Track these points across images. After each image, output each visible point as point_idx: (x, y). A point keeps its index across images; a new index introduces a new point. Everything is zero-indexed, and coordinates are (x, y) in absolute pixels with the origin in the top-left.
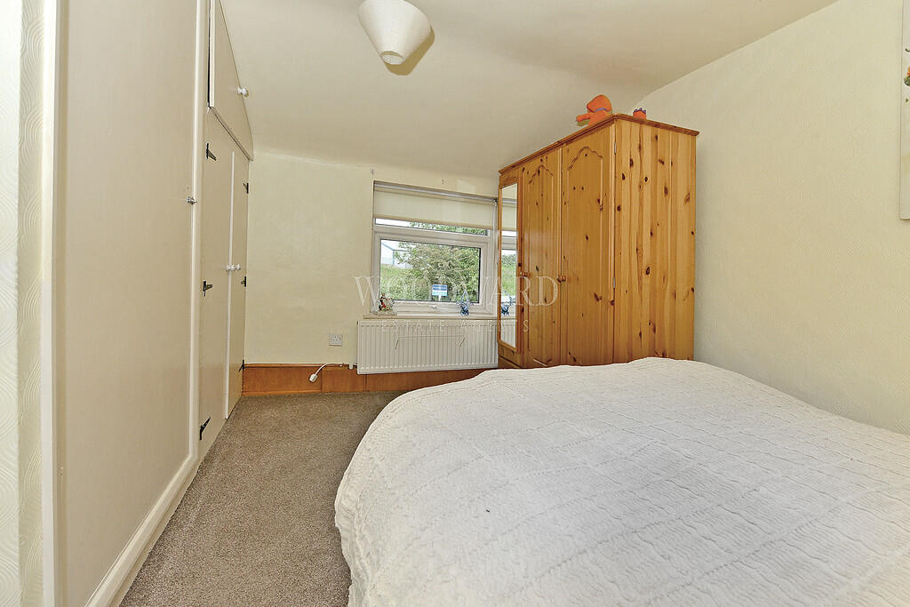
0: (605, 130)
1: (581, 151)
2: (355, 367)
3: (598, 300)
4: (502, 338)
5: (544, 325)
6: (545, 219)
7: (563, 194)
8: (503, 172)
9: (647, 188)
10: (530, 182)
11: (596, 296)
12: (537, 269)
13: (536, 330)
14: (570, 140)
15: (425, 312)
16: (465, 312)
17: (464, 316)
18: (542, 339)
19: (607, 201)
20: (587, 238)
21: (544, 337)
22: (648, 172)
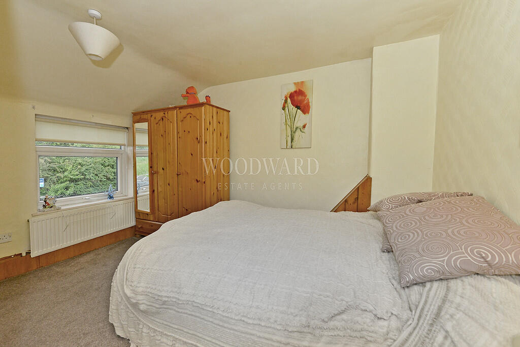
0: (200, 108)
1: (187, 114)
2: (28, 253)
3: (198, 182)
4: (139, 209)
5: (168, 196)
6: (167, 144)
7: (178, 133)
8: (135, 114)
9: (215, 134)
10: (157, 124)
11: (197, 180)
12: (163, 169)
13: (163, 200)
14: (181, 108)
15: (81, 203)
16: (111, 197)
17: (111, 200)
18: (167, 204)
19: (201, 139)
20: (192, 155)
21: (169, 203)
22: (215, 127)
